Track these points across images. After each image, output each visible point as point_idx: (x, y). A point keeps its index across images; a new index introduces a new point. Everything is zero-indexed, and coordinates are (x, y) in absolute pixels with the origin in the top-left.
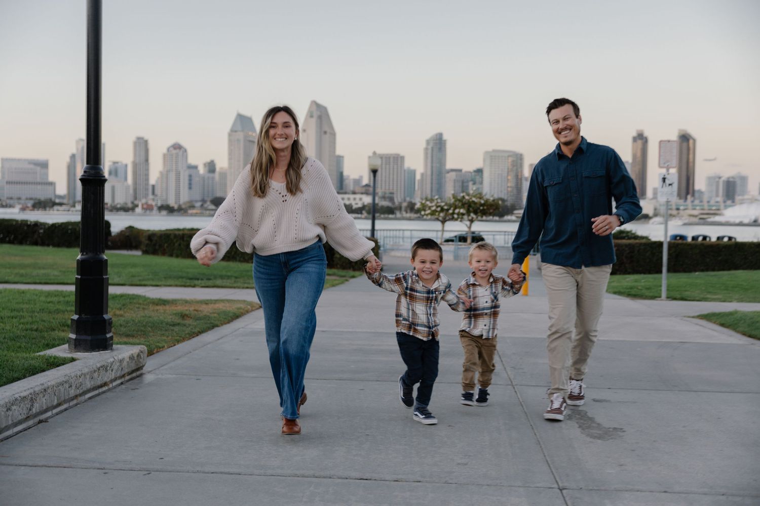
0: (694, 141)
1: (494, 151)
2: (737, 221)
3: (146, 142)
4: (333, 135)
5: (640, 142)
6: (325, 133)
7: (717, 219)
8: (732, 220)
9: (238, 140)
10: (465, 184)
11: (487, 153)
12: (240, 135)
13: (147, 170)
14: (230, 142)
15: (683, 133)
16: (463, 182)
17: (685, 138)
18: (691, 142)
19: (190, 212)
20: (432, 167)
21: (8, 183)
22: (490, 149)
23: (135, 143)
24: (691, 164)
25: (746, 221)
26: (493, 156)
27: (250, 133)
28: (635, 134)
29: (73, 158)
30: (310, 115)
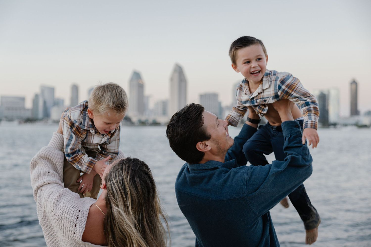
3: (77, 87)
6: (181, 81)
23: (72, 87)
29: (37, 96)
30: (175, 71)
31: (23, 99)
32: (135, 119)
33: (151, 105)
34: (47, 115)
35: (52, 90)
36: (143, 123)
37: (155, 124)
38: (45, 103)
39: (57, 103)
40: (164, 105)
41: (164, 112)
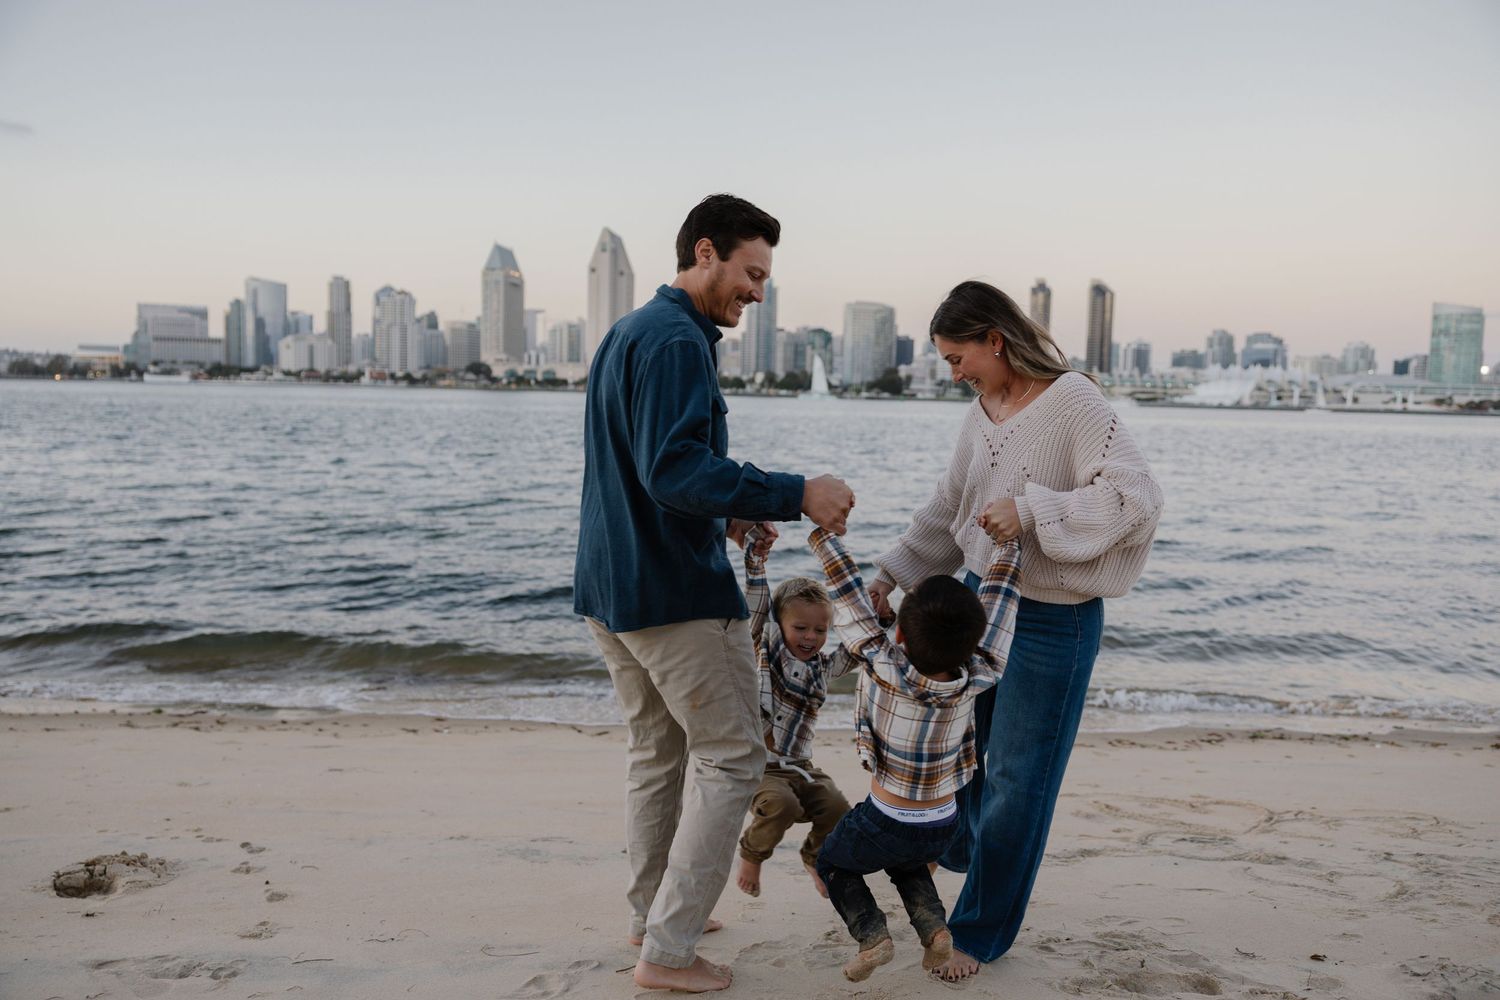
0: (1112, 294)
1: (859, 303)
2: (1216, 402)
3: (347, 285)
4: (631, 277)
5: (1041, 296)
6: (622, 273)
7: (1187, 399)
8: (1208, 401)
9: (497, 282)
10: (800, 349)
11: (849, 306)
12: (499, 275)
13: (349, 323)
14: (486, 284)
15: (1096, 283)
16: (796, 346)
17: (1099, 292)
18: (1108, 296)
19: (442, 382)
20: (758, 325)
21: (157, 339)
22: (853, 299)
23: (331, 285)
24: (1107, 326)
25: (1228, 402)
26: (856, 311)
27: (512, 273)
28: (1034, 284)
29: (237, 305)
30: (602, 248)
31: (203, 314)
32: (498, 371)
33: (541, 335)
34: (267, 356)
35: (280, 291)
36: (520, 382)
37: (553, 383)
38: (260, 324)
39: (293, 326)
40: (575, 334)
41: (575, 356)
